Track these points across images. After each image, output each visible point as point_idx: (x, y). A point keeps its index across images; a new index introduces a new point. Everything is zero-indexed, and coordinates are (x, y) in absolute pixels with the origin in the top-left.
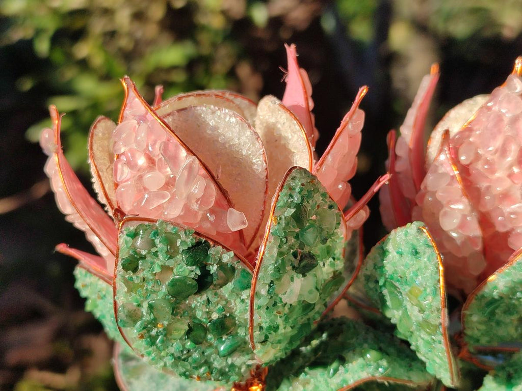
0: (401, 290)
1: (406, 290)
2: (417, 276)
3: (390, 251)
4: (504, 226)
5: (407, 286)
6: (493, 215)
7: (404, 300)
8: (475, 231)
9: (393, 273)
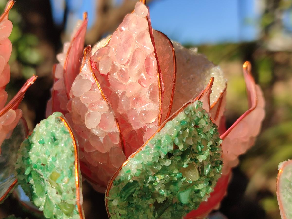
0: (43, 177)
1: (48, 176)
2: (55, 161)
3: (35, 142)
4: (138, 124)
5: (48, 172)
6: (129, 115)
7: (45, 185)
8: (114, 128)
9: (37, 162)
